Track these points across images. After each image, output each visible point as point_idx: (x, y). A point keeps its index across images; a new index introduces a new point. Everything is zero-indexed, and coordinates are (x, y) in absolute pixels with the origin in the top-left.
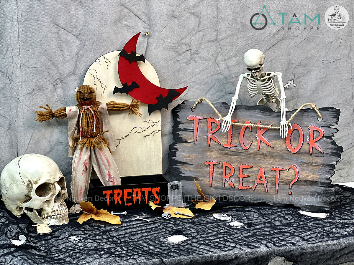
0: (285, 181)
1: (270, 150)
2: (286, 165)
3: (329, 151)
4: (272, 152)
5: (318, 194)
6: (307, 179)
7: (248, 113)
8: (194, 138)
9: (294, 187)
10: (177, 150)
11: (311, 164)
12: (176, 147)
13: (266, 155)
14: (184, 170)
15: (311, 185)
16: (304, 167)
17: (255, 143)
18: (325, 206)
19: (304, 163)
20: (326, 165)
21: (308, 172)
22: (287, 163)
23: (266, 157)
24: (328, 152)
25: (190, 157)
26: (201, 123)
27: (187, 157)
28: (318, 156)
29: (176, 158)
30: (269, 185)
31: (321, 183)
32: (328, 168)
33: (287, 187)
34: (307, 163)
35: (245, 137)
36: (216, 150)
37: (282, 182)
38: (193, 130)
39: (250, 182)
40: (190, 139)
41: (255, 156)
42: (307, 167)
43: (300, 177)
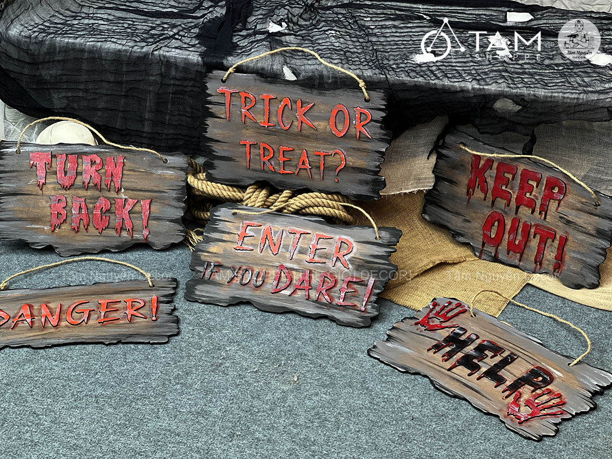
0: (331, 166)
1: (312, 131)
2: (331, 149)
3: (378, 136)
4: (315, 134)
5: (367, 183)
6: (354, 166)
7: (286, 89)
8: (226, 113)
9: (341, 173)
10: (208, 126)
11: (359, 150)
12: (207, 122)
13: (308, 137)
14: (217, 148)
15: (359, 173)
16: (351, 152)
17: (296, 123)
18: (375, 196)
19: (351, 148)
20: (375, 152)
21: (355, 158)
22: (332, 147)
23: (308, 139)
24: (376, 137)
25: (223, 135)
26: (233, 96)
27: (219, 134)
28: (366, 141)
29: (208, 135)
30: (313, 171)
31: (370, 171)
32: (377, 154)
33: (332, 173)
34: (354, 148)
35: (284, 115)
36: (252, 128)
37: (328, 167)
38: (225, 104)
39: (292, 166)
40: (222, 114)
41: (297, 138)
42: (354, 153)
43: (347, 163)
